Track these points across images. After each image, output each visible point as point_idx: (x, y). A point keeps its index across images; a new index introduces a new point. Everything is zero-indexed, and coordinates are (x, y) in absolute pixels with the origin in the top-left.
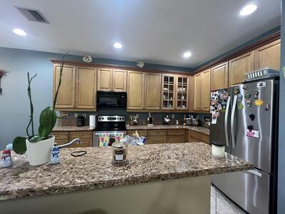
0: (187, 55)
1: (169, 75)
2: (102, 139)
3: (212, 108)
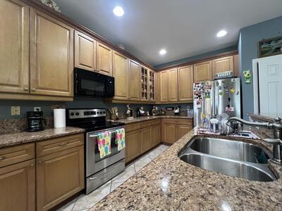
0: (163, 52)
1: (145, 68)
2: (104, 141)
3: (195, 96)
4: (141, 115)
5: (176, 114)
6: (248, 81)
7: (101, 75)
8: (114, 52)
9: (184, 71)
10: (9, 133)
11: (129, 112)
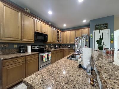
0: (65, 25)
1: (58, 30)
2: (45, 56)
3: (75, 42)
4: (56, 48)
5: (69, 48)
6: (92, 38)
7: (43, 34)
8: (48, 25)
9: (72, 32)
10: (14, 53)
11: (52, 47)
